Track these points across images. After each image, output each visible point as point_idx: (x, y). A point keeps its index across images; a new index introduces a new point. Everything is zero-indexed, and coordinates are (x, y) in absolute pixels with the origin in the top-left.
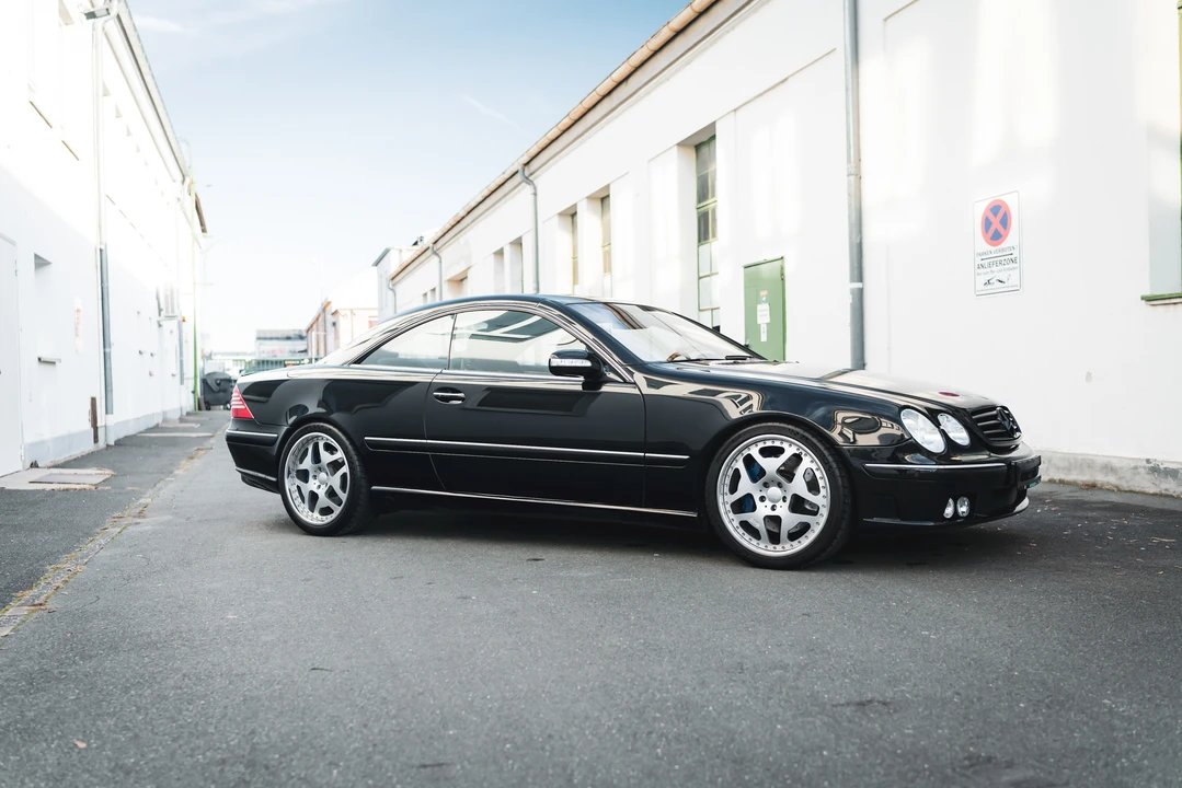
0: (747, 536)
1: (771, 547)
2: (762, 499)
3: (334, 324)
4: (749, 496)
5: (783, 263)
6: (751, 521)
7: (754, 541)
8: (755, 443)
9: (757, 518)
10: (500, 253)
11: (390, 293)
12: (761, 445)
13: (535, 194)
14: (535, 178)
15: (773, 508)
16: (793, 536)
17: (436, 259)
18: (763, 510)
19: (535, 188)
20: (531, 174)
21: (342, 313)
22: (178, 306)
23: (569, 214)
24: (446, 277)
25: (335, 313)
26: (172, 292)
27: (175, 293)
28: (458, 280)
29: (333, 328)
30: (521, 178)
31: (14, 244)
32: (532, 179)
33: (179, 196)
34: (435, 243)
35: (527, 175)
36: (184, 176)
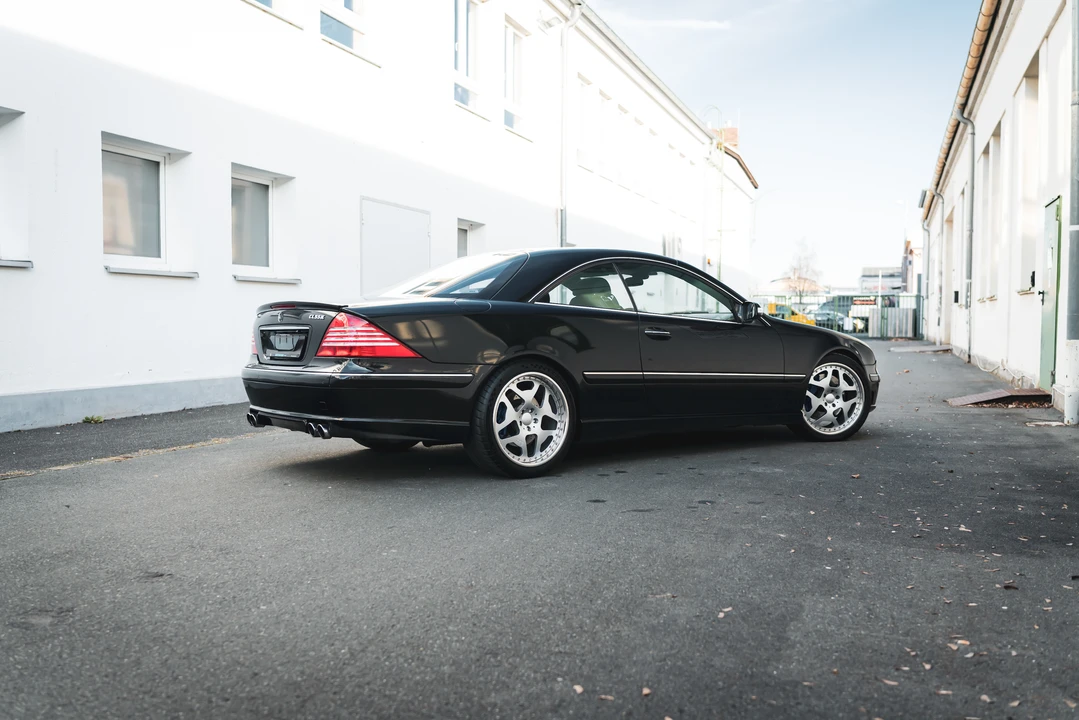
3: (910, 262)
5: (1060, 202)
10: (963, 193)
11: (926, 233)
13: (973, 134)
14: (974, 118)
17: (940, 200)
19: (973, 128)
20: (970, 114)
21: (915, 252)
22: (679, 251)
23: (986, 151)
24: (945, 218)
25: (911, 252)
26: (673, 240)
27: (676, 243)
28: (950, 221)
29: (910, 267)
30: (960, 119)
31: (428, 213)
32: (971, 119)
33: (708, 156)
34: (938, 185)
35: (965, 115)
36: (711, 139)
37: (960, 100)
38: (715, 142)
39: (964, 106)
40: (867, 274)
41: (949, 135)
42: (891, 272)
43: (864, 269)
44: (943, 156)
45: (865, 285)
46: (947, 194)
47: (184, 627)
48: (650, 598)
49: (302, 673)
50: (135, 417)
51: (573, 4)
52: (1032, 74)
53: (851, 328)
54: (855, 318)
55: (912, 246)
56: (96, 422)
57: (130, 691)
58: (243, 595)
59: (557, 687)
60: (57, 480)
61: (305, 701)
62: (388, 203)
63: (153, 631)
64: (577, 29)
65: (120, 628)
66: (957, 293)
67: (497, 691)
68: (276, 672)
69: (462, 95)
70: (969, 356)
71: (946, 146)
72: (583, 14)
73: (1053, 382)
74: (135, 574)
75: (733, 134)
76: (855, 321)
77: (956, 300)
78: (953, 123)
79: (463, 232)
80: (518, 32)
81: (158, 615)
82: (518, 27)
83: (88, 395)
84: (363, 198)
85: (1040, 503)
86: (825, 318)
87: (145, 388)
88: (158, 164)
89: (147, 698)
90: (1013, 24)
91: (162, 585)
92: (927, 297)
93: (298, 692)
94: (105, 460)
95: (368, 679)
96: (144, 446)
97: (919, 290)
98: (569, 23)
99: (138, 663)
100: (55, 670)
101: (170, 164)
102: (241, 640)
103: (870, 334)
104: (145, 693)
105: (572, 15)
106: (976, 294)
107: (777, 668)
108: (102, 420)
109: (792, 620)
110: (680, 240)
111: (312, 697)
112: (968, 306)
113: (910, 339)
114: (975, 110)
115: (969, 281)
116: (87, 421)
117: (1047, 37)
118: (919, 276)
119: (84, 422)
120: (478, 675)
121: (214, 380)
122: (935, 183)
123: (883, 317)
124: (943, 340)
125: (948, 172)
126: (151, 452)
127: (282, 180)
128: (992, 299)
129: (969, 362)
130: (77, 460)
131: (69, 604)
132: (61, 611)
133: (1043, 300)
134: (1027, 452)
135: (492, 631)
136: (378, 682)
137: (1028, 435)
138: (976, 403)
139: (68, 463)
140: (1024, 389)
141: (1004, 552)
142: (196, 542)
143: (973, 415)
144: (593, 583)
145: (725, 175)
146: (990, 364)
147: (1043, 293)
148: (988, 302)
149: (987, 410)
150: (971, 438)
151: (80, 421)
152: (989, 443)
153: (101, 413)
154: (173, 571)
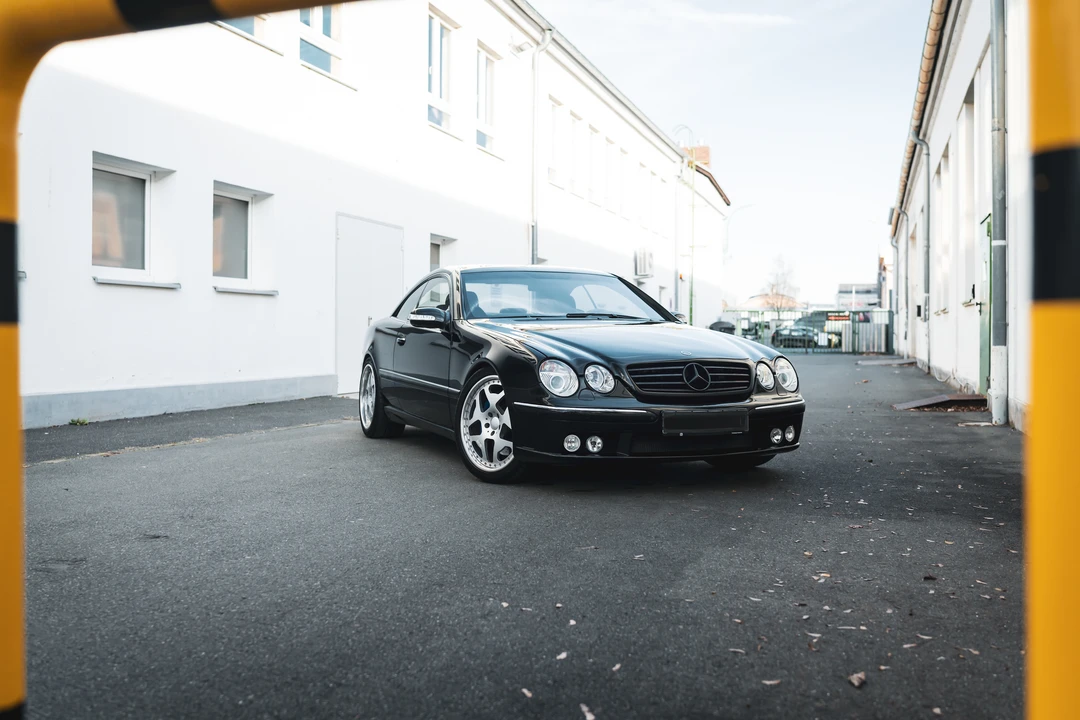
0: (476, 454)
1: (488, 464)
2: (487, 426)
3: (884, 279)
4: (478, 423)
5: (990, 219)
6: (478, 442)
7: (479, 459)
8: (489, 381)
9: (481, 440)
11: (895, 250)
12: (492, 383)
13: (928, 154)
15: (493, 433)
16: (501, 458)
17: (905, 218)
18: (486, 434)
19: (928, 149)
20: (925, 135)
21: (888, 268)
22: (650, 266)
23: (938, 172)
24: (910, 235)
25: (885, 269)
26: (645, 255)
27: (647, 256)
28: (913, 237)
29: (883, 283)
30: (916, 141)
31: (401, 228)
32: (926, 140)
33: (679, 174)
34: (902, 203)
35: (921, 137)
36: (682, 157)
37: (915, 123)
38: (686, 161)
39: (919, 127)
40: (844, 289)
41: (908, 155)
42: (865, 288)
43: (841, 285)
44: (905, 175)
45: (843, 301)
46: (909, 213)
47: (182, 570)
48: (577, 549)
49: (282, 597)
50: (118, 420)
51: (543, 30)
52: (969, 99)
53: (826, 343)
54: (829, 333)
55: (886, 263)
56: (82, 424)
57: (141, 609)
58: (231, 550)
59: (488, 604)
60: (53, 470)
61: (284, 614)
62: (361, 219)
63: (155, 572)
64: (548, 52)
65: (127, 571)
66: (919, 307)
67: (438, 606)
68: (260, 597)
69: (435, 117)
70: (929, 368)
71: (906, 166)
72: (554, 39)
73: (989, 387)
74: (134, 537)
75: (705, 152)
76: (830, 337)
77: (919, 314)
78: (910, 144)
79: (435, 247)
80: (489, 56)
81: (159, 562)
82: (490, 51)
83: (74, 399)
84: (339, 214)
85: (938, 485)
86: (801, 334)
87: (129, 393)
88: (144, 181)
89: (156, 613)
90: (955, 54)
91: (160, 543)
92: (897, 312)
93: (279, 608)
94: (94, 455)
95: (335, 600)
96: (130, 444)
97: (891, 307)
98: (541, 47)
99: (146, 592)
100: (77, 597)
101: (156, 181)
102: (231, 578)
103: (844, 349)
104: (154, 610)
105: (543, 40)
106: (934, 307)
107: (668, 592)
108: (87, 422)
109: (690, 562)
110: (651, 255)
111: (290, 611)
112: (926, 319)
113: (882, 353)
114: (929, 132)
115: (926, 295)
116: (73, 424)
117: (979, 66)
118: (891, 291)
119: (71, 424)
120: (425, 597)
121: (194, 386)
122: (899, 201)
123: (854, 332)
124: (910, 353)
125: (910, 190)
126: (136, 449)
127: (261, 196)
128: (944, 311)
129: (929, 373)
130: (68, 456)
131: (82, 556)
132: (75, 561)
133: (980, 311)
134: (947, 446)
135: (439, 571)
136: (344, 602)
137: (955, 433)
138: (918, 408)
139: (60, 458)
140: (966, 394)
141: (889, 518)
142: (186, 514)
143: (913, 417)
144: (530, 540)
145: (696, 192)
146: (945, 374)
147: (980, 304)
148: (942, 314)
149: (927, 412)
150: (901, 436)
151: (67, 423)
152: (915, 440)
153: (85, 416)
154: (168, 534)
